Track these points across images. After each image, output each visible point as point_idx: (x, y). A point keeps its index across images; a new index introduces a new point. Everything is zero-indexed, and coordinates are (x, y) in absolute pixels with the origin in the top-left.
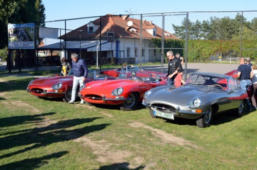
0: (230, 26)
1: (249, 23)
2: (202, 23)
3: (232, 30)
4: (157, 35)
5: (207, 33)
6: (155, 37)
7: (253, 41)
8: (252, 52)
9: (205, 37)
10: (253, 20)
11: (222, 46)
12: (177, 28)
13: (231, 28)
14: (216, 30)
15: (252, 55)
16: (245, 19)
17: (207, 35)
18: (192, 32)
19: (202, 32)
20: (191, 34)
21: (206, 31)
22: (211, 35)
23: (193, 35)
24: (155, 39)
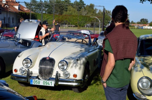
0: (61, 5)
1: (72, 4)
2: (44, 2)
3: (62, 8)
4: (21, 10)
5: (47, 9)
6: (20, 11)
7: (77, 16)
8: (76, 22)
9: (46, 11)
10: (75, 2)
11: (60, 18)
12: (27, 4)
13: (61, 6)
14: (52, 7)
15: (76, 24)
16: (70, 1)
17: (47, 10)
18: (37, 7)
19: (44, 8)
20: (37, 9)
21: (46, 8)
22: (50, 10)
23: (38, 10)
24: (21, 12)
